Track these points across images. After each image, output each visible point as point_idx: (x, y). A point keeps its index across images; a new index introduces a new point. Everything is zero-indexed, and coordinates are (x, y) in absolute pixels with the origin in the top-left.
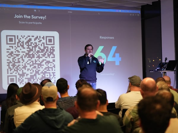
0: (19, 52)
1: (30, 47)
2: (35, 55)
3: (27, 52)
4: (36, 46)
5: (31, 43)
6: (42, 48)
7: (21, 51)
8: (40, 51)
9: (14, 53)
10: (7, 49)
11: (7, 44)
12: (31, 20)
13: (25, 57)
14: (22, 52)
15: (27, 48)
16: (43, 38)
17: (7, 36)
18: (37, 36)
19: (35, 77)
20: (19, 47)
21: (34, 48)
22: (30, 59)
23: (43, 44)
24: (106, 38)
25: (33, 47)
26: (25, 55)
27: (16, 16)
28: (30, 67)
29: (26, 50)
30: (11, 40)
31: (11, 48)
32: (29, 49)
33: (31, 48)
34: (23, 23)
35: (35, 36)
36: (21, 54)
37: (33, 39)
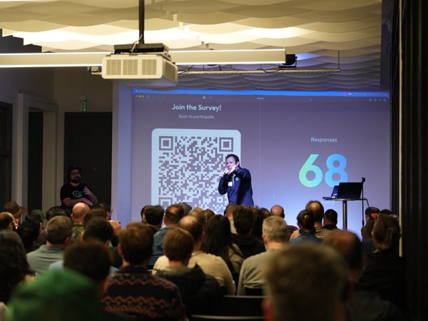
0: (178, 162)
1: (194, 154)
2: (202, 167)
3: (190, 162)
4: (203, 153)
5: (197, 148)
6: (213, 156)
7: (180, 160)
8: (210, 161)
9: (170, 164)
10: (160, 157)
11: (160, 149)
12: (197, 112)
13: (186, 170)
14: (182, 162)
15: (190, 156)
16: (216, 140)
17: (160, 137)
18: (206, 138)
19: (200, 202)
20: (178, 154)
21: (200, 156)
22: (193, 172)
23: (214, 151)
24: (323, 140)
25: (198, 154)
26: (186, 166)
27: (176, 108)
28: (194, 185)
29: (187, 159)
30: (166, 143)
31: (165, 156)
32: (192, 158)
33: (196, 156)
34: (185, 117)
35: (203, 138)
36: (181, 165)
37: (199, 142)
